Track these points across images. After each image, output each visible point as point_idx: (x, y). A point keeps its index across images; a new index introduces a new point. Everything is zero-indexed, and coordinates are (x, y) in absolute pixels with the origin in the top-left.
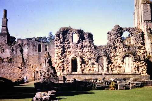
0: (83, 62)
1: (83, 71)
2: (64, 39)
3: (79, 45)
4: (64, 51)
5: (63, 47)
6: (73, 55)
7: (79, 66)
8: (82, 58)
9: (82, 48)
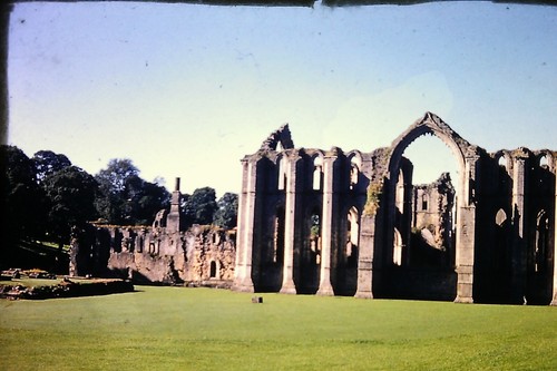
0: (222, 266)
1: (221, 276)
2: (205, 239)
3: (220, 248)
4: (203, 253)
5: (203, 249)
6: (212, 259)
7: (218, 271)
8: (221, 263)
9: (223, 250)
